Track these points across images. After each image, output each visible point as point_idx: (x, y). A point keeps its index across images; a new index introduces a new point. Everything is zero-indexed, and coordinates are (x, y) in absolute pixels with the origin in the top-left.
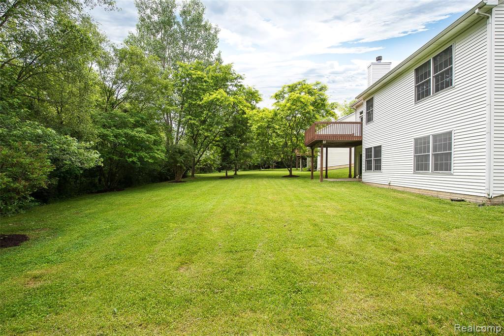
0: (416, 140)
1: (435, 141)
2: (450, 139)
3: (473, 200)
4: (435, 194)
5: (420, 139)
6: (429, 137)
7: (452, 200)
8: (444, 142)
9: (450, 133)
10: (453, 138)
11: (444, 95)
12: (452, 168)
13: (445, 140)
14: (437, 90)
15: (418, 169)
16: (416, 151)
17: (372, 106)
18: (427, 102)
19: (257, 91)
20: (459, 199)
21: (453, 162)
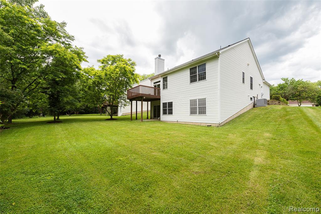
0: (191, 100)
1: (199, 101)
2: (205, 101)
3: (214, 125)
4: (200, 124)
5: (192, 100)
6: (196, 99)
7: (208, 126)
8: (203, 102)
9: (205, 99)
10: (206, 101)
11: (202, 82)
12: (206, 113)
13: (203, 101)
14: (199, 80)
15: (191, 114)
16: (191, 106)
17: (167, 81)
18: (195, 84)
19: (83, 53)
20: (209, 125)
21: (206, 110)
